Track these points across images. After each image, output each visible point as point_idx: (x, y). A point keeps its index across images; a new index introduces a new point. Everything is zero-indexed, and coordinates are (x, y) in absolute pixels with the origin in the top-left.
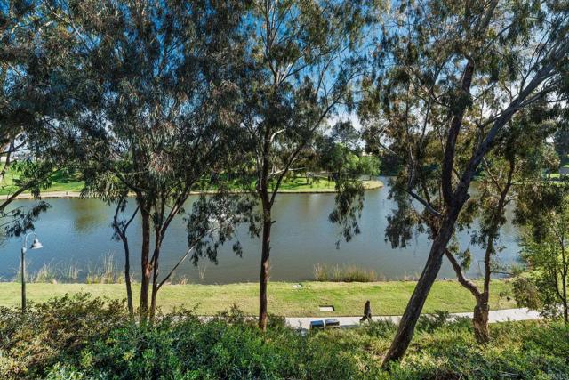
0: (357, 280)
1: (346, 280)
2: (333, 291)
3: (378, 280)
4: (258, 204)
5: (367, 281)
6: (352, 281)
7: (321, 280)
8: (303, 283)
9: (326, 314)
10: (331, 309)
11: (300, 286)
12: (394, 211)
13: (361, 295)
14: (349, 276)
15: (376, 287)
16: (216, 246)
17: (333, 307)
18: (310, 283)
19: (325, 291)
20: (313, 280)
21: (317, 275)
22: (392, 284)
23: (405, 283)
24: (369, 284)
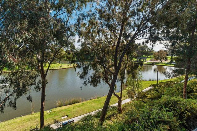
0: (75, 103)
1: (70, 104)
2: (66, 110)
3: (83, 101)
4: (39, 76)
5: (79, 102)
6: (73, 104)
7: (60, 106)
8: (52, 110)
9: (65, 119)
10: (66, 117)
11: (51, 111)
12: (93, 74)
13: (77, 108)
14: (72, 102)
15: (83, 104)
16: (15, 100)
17: (67, 116)
18: (55, 109)
19: (63, 110)
20: (56, 107)
21: (58, 105)
22: (88, 101)
23: (92, 100)
24: (80, 103)
